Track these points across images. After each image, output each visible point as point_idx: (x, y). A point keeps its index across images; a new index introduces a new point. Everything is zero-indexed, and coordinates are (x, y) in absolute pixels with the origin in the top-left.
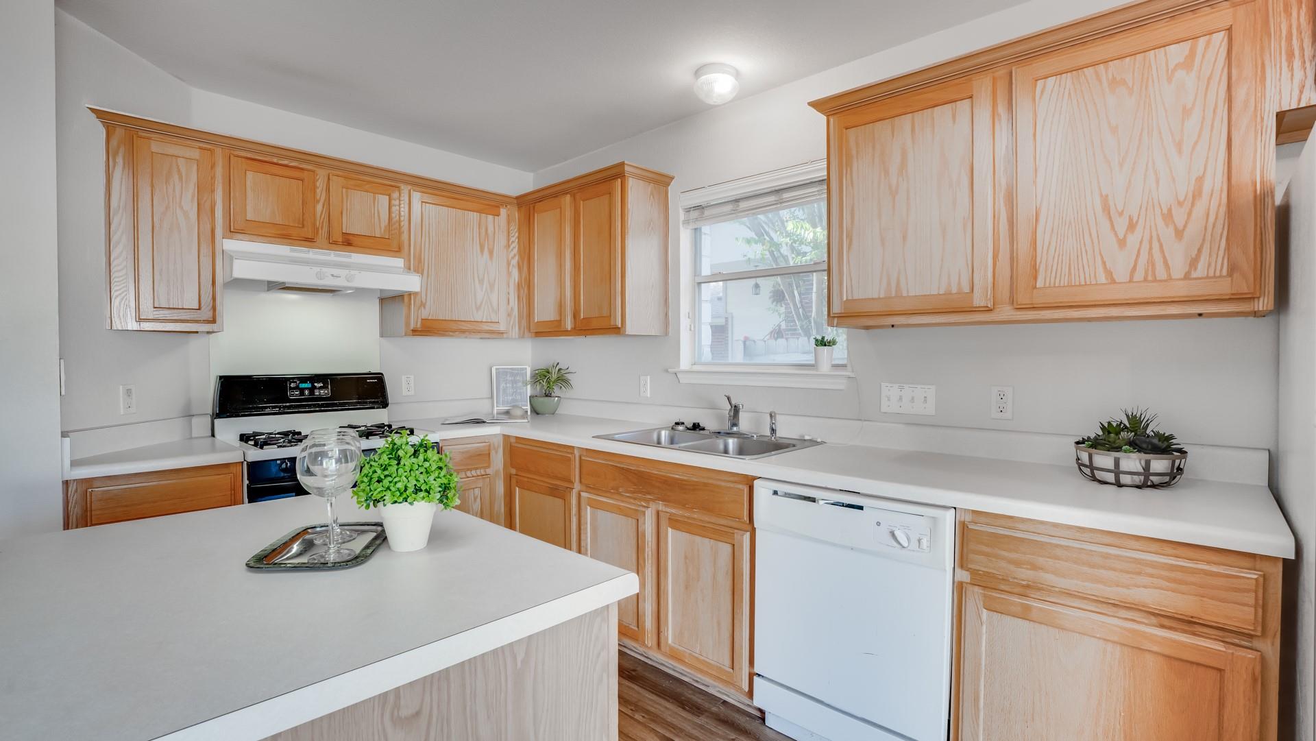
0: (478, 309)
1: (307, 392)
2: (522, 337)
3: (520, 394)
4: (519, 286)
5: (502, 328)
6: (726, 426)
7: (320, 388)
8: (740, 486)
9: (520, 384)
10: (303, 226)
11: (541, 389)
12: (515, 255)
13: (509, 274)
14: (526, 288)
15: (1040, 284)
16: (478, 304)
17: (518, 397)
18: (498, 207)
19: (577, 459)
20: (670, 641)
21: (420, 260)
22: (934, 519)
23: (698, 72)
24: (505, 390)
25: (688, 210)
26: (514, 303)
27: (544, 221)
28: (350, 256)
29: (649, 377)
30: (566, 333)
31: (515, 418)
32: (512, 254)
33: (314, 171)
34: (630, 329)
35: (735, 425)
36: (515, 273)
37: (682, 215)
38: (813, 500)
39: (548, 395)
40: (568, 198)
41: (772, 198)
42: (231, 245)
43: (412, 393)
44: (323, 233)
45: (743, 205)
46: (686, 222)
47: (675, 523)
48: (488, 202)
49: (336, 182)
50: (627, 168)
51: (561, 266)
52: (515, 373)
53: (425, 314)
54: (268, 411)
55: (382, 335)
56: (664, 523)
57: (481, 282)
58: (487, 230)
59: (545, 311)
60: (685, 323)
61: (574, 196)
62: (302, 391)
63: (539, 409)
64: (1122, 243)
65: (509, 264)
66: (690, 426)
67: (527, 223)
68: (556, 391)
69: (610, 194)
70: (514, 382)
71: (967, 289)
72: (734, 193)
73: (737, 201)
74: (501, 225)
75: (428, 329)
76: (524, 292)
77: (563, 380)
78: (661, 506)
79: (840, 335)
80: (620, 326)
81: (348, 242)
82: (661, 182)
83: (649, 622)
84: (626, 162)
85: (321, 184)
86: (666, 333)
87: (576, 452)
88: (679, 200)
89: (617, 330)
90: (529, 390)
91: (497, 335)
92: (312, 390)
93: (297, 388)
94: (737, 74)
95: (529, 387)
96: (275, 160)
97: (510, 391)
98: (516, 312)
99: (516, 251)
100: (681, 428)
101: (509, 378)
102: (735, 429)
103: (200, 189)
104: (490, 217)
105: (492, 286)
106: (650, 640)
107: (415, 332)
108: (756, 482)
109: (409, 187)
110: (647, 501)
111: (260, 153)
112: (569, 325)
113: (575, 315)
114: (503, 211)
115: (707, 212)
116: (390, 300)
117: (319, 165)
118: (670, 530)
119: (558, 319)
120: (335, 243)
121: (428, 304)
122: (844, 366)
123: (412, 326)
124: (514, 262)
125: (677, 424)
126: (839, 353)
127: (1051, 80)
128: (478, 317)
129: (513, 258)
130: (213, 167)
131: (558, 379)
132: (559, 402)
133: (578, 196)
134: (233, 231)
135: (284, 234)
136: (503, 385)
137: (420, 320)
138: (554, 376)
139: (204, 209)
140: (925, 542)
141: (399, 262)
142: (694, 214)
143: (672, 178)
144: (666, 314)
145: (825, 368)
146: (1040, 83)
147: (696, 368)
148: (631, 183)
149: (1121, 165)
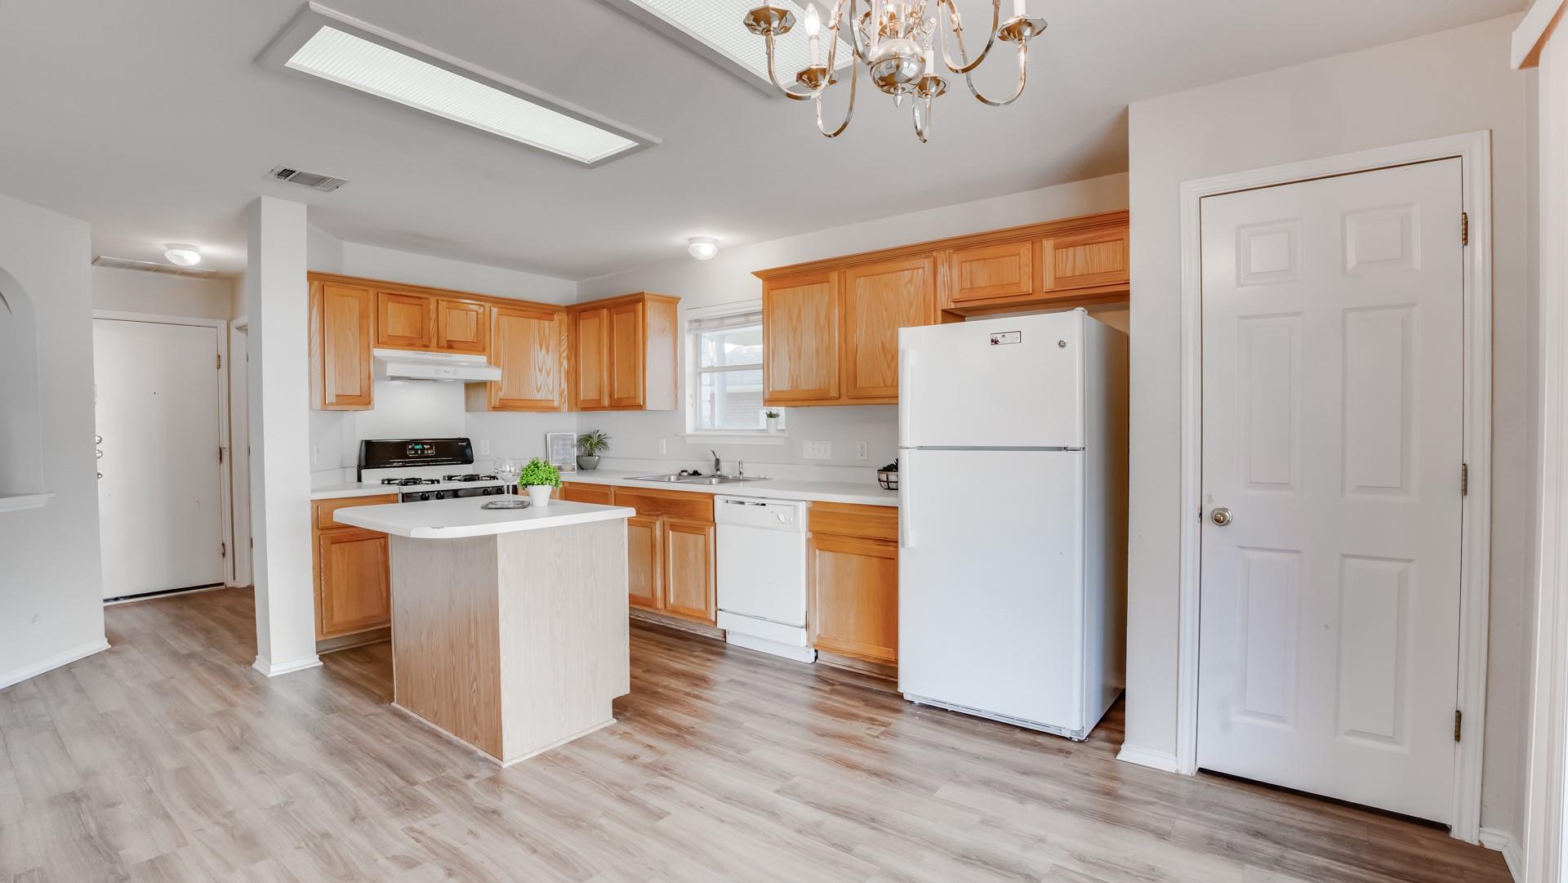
0: (538, 391)
1: (419, 452)
2: (570, 410)
3: (569, 454)
4: (568, 373)
5: (556, 404)
6: (713, 472)
7: (428, 449)
8: (707, 500)
9: (569, 446)
10: (422, 338)
11: (585, 450)
12: (565, 350)
13: (561, 364)
14: (573, 375)
15: (858, 386)
16: (539, 387)
17: (567, 456)
18: (553, 314)
19: (613, 493)
20: (672, 602)
21: (498, 357)
22: (795, 506)
23: (691, 240)
24: (557, 451)
25: (691, 322)
26: (564, 386)
27: (588, 326)
28: (450, 357)
29: (665, 441)
30: (604, 408)
31: (565, 471)
32: (563, 349)
33: (428, 299)
34: (649, 406)
35: (718, 470)
36: (565, 363)
37: (687, 326)
38: (743, 503)
39: (591, 455)
40: (605, 310)
41: (742, 319)
42: (378, 352)
43: (488, 453)
44: (434, 342)
45: (727, 322)
46: (690, 330)
47: (673, 527)
48: (545, 311)
49: (443, 305)
50: (646, 296)
51: (600, 361)
52: (564, 438)
53: (501, 395)
54: (395, 464)
55: (467, 410)
56: (667, 526)
57: (541, 370)
58: (544, 332)
59: (587, 392)
60: (689, 401)
61: (609, 310)
62: (416, 450)
63: (583, 467)
64: (889, 366)
65: (560, 356)
66: (691, 472)
67: (575, 325)
68: (597, 452)
69: (635, 311)
70: (564, 445)
71: (827, 387)
72: (720, 313)
73: (722, 318)
74: (555, 328)
75: (503, 406)
76: (572, 379)
77: (602, 443)
78: (666, 519)
79: (781, 410)
80: (642, 403)
81: (451, 346)
82: (671, 303)
83: (659, 593)
84: (646, 292)
85: (433, 306)
86: (676, 409)
87: (613, 490)
88: (684, 316)
89: (640, 407)
90: (575, 452)
91: (553, 409)
92: (423, 450)
93: (413, 449)
94: (716, 242)
95: (576, 449)
96: (404, 293)
97: (561, 452)
98: (566, 392)
99: (565, 346)
100: (685, 474)
101: (560, 442)
102: (719, 472)
103: (361, 317)
104: (547, 322)
105: (548, 373)
106: (660, 605)
107: (495, 409)
108: (715, 497)
109: (490, 304)
110: (657, 516)
111: (395, 289)
112: (606, 403)
113: (611, 396)
114: (556, 317)
115: (703, 325)
116: (472, 387)
117: (431, 294)
118: (671, 532)
119: (598, 398)
120: (442, 347)
121: (503, 389)
122: (783, 430)
123: (493, 405)
124: (564, 355)
125: (682, 471)
126: (782, 421)
127: (862, 279)
128: (539, 396)
129: (563, 352)
130: (368, 302)
131: (598, 443)
132: (599, 460)
133: (612, 310)
134: (379, 343)
135: (411, 343)
136: (555, 447)
137: (498, 400)
138: (595, 441)
139: (363, 330)
140: (791, 519)
141: (483, 359)
142: (695, 325)
143: (680, 299)
144: (676, 395)
145: (772, 432)
146: (858, 280)
147: (697, 433)
148: (649, 304)
149: (889, 327)
